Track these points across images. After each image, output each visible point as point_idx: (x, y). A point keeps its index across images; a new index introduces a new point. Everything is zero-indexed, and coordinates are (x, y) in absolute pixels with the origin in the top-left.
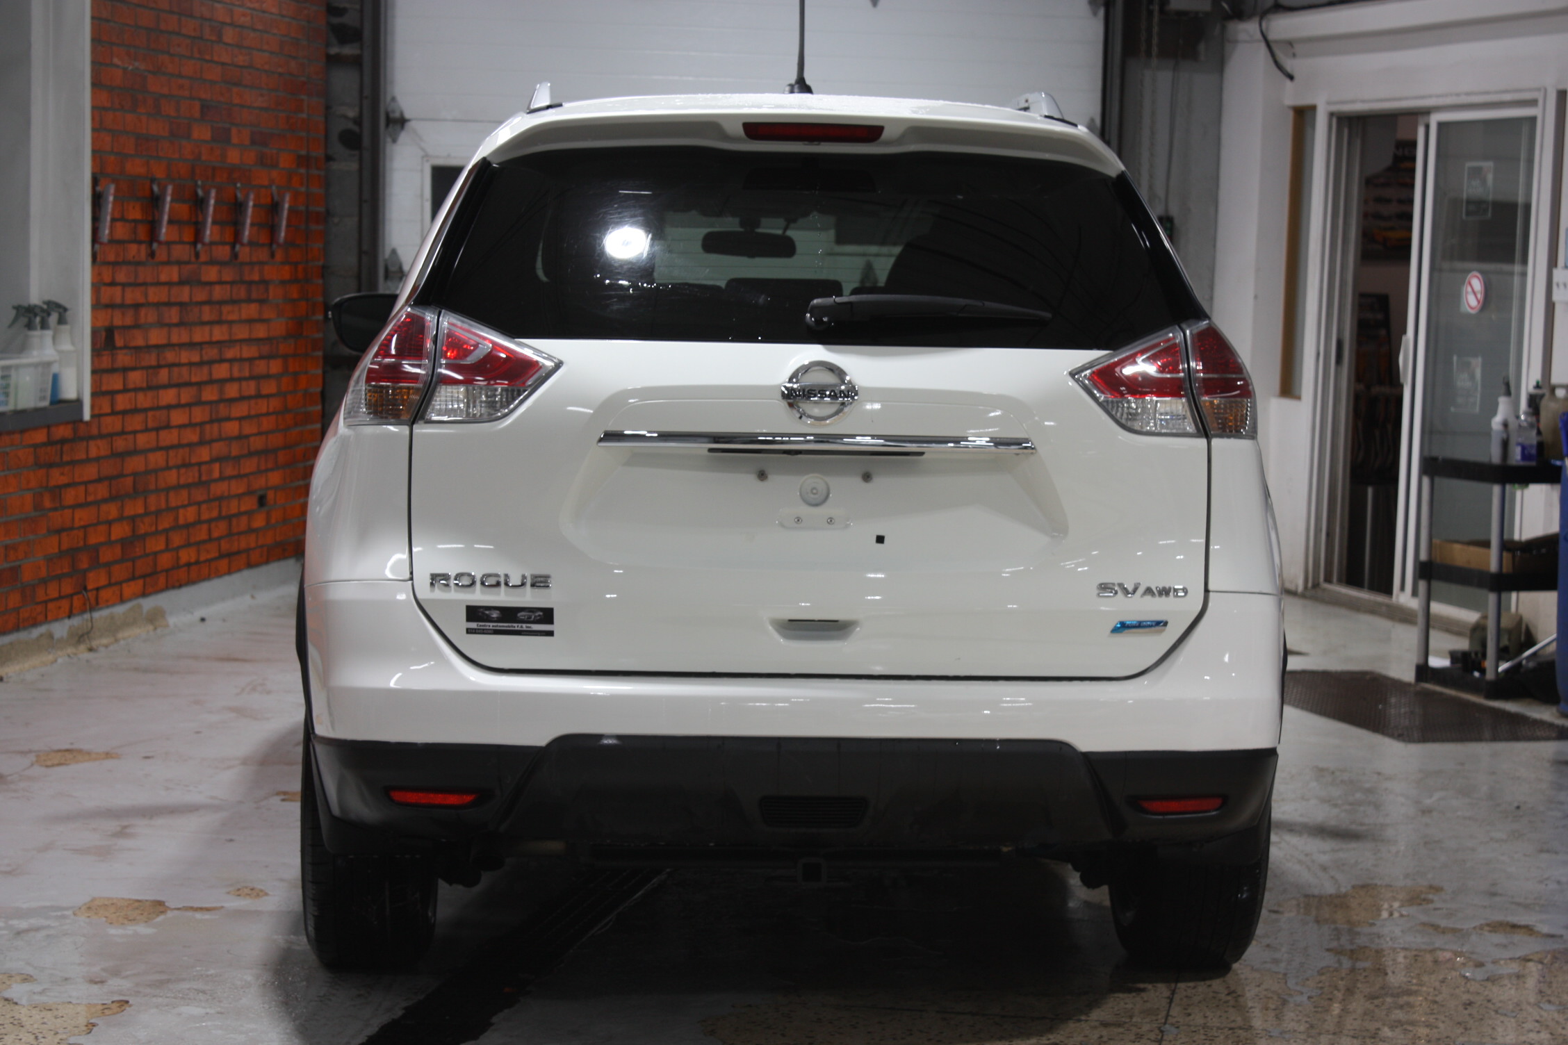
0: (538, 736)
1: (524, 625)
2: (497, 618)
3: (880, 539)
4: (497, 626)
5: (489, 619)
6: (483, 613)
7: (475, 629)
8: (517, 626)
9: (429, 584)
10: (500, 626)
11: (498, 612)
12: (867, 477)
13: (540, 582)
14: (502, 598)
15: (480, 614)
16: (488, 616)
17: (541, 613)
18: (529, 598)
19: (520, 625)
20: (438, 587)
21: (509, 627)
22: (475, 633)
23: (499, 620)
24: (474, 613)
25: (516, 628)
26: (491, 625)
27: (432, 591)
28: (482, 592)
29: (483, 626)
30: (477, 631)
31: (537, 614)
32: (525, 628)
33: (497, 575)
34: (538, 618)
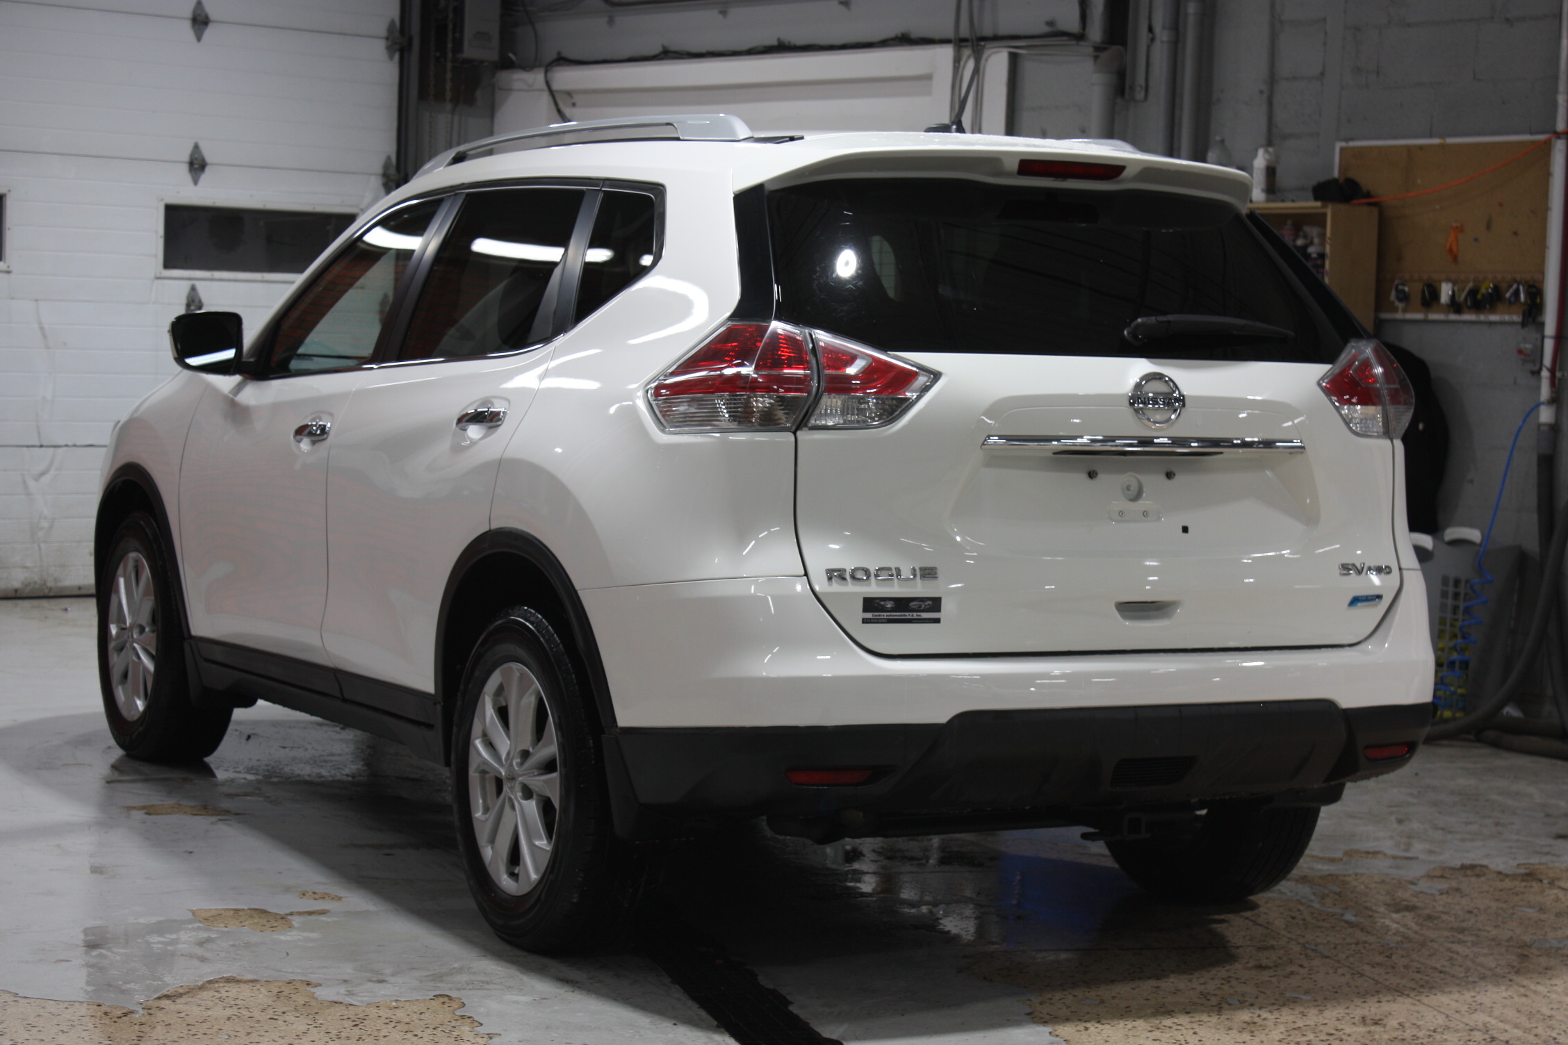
0: (940, 714)
1: (915, 614)
2: (891, 608)
3: (1185, 529)
4: (891, 615)
5: (884, 610)
6: (879, 604)
7: (871, 619)
8: (908, 615)
9: (826, 579)
10: (893, 616)
11: (892, 602)
12: (1169, 475)
13: (928, 573)
14: (896, 590)
15: (876, 605)
16: (883, 606)
17: (930, 602)
18: (920, 589)
19: (911, 614)
20: (835, 581)
21: (901, 616)
22: (871, 623)
23: (893, 610)
24: (871, 604)
25: (908, 617)
26: (885, 615)
27: (830, 585)
28: (878, 585)
29: (878, 616)
30: (872, 621)
31: (927, 603)
32: (915, 617)
33: (889, 569)
34: (928, 607)
